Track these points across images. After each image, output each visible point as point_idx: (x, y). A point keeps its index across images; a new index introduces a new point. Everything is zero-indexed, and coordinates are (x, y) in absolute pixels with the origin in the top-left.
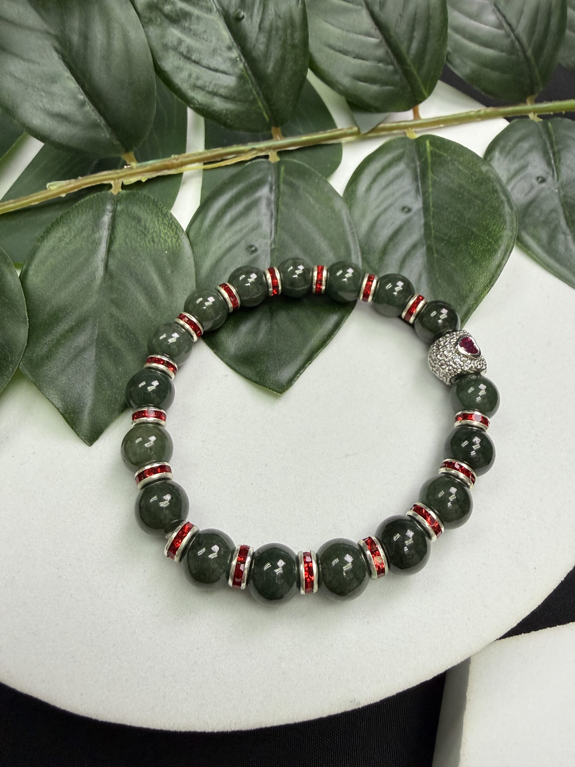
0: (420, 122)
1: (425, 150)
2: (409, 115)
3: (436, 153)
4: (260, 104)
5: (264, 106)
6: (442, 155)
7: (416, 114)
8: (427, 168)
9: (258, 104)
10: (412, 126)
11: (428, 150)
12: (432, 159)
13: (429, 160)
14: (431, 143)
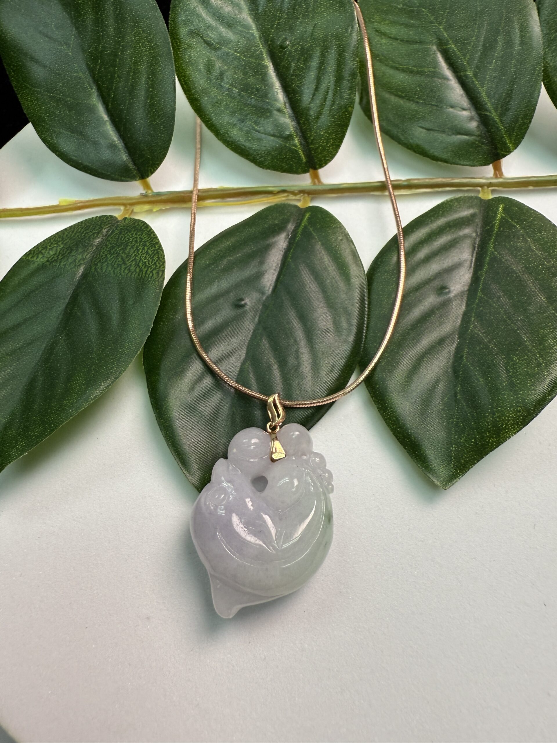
0: (501, 180)
1: (495, 217)
2: (489, 170)
3: (507, 221)
4: (296, 142)
5: (301, 144)
6: (515, 226)
7: (498, 169)
8: (490, 240)
9: (293, 140)
10: (490, 185)
11: (499, 216)
12: (499, 228)
13: (496, 229)
14: (504, 209)
